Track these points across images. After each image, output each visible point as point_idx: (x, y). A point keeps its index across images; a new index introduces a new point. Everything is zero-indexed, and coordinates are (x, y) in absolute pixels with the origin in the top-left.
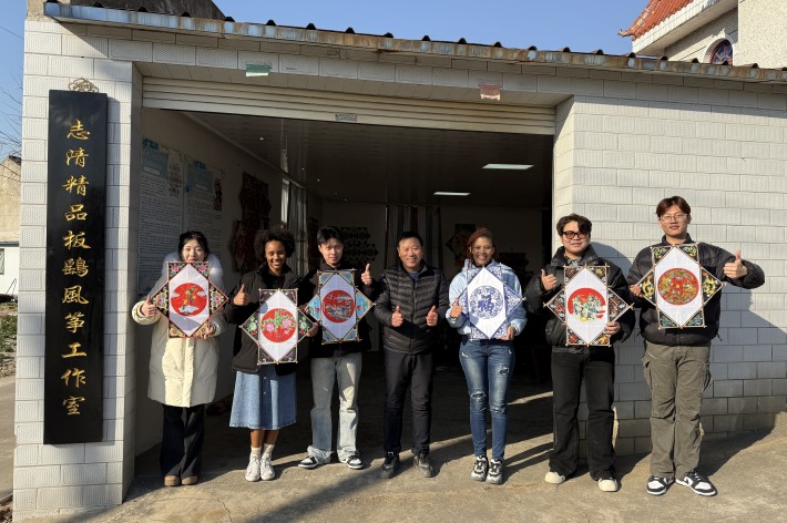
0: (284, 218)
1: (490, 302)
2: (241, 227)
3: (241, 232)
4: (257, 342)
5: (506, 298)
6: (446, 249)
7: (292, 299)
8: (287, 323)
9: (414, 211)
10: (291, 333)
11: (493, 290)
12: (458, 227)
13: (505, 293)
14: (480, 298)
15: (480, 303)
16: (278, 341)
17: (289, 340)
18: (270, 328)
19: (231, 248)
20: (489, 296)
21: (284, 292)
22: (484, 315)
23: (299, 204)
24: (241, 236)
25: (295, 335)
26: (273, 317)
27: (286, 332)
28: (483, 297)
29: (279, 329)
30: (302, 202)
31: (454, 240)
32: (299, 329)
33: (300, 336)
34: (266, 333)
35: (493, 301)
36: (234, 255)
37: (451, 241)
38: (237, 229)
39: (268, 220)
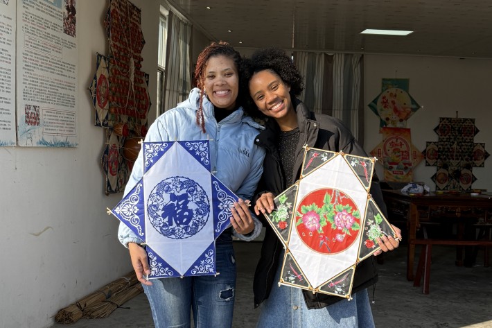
0: (162, 62)
1: (185, 208)
2: (103, 63)
3: (103, 71)
4: (284, 242)
5: (216, 202)
6: (369, 112)
7: (362, 177)
8: (343, 221)
9: (329, 59)
10: (349, 240)
11: (191, 185)
12: (386, 83)
13: (214, 192)
14: (166, 198)
15: (165, 208)
16: (323, 250)
17: (343, 253)
18: (311, 223)
19: (89, 90)
20: (185, 197)
21: (350, 160)
22: (173, 232)
23: (181, 42)
24: (102, 77)
25: (355, 248)
26: (320, 204)
27: (339, 237)
28: (173, 197)
29: (327, 228)
30: (185, 41)
31: (380, 100)
32: (365, 237)
33: (364, 250)
34: (302, 229)
35: (192, 206)
36: (93, 102)
37: (375, 101)
38: (98, 65)
39: (141, 59)
